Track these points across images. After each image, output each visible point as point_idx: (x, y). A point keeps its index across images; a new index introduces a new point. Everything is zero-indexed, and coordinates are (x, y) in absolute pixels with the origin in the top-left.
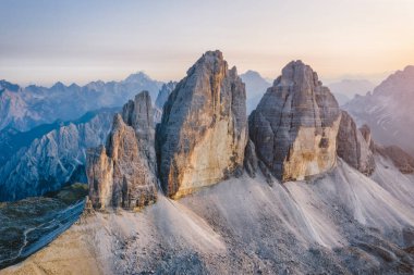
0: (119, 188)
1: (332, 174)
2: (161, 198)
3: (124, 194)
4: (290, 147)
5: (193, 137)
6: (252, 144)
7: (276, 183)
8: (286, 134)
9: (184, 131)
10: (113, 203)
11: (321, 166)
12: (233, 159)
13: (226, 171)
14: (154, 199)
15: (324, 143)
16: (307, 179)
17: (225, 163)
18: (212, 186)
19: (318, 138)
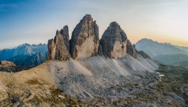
0: (57, 53)
1: (125, 58)
2: (71, 59)
3: (59, 55)
4: (113, 47)
5: (82, 40)
6: (101, 46)
7: (108, 58)
8: (111, 43)
9: (79, 38)
10: (56, 58)
11: (122, 55)
12: (95, 50)
13: (92, 54)
14: (69, 59)
15: (123, 47)
16: (118, 58)
17: (92, 51)
18: (88, 58)
19: (121, 45)
